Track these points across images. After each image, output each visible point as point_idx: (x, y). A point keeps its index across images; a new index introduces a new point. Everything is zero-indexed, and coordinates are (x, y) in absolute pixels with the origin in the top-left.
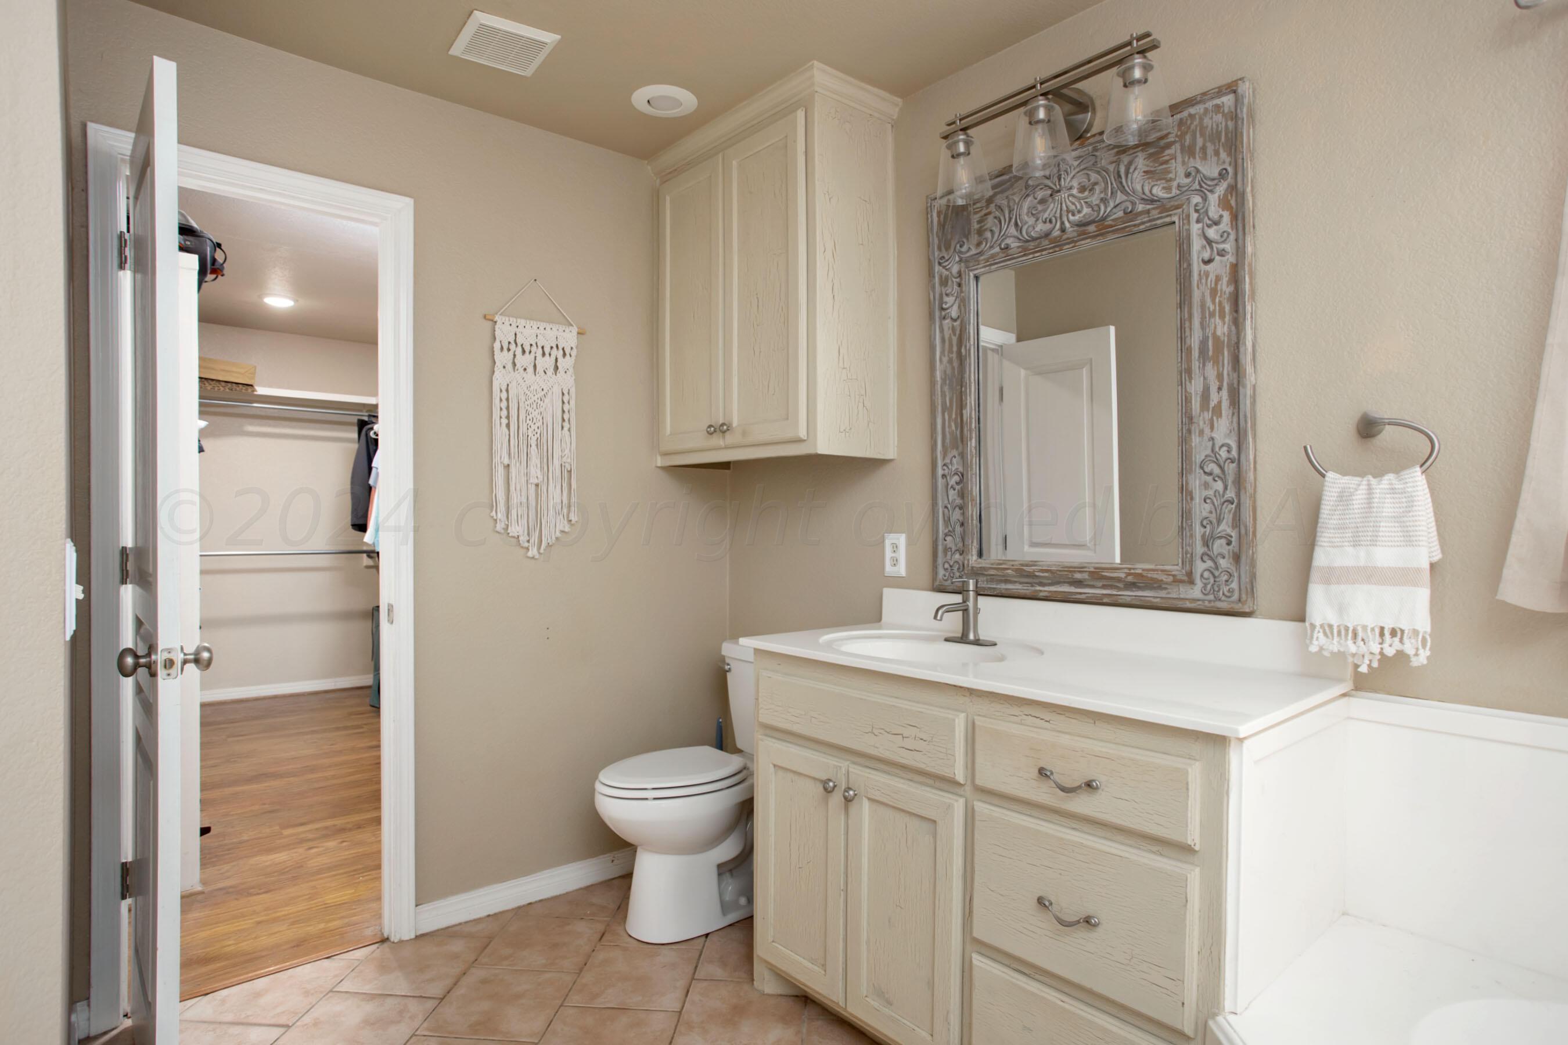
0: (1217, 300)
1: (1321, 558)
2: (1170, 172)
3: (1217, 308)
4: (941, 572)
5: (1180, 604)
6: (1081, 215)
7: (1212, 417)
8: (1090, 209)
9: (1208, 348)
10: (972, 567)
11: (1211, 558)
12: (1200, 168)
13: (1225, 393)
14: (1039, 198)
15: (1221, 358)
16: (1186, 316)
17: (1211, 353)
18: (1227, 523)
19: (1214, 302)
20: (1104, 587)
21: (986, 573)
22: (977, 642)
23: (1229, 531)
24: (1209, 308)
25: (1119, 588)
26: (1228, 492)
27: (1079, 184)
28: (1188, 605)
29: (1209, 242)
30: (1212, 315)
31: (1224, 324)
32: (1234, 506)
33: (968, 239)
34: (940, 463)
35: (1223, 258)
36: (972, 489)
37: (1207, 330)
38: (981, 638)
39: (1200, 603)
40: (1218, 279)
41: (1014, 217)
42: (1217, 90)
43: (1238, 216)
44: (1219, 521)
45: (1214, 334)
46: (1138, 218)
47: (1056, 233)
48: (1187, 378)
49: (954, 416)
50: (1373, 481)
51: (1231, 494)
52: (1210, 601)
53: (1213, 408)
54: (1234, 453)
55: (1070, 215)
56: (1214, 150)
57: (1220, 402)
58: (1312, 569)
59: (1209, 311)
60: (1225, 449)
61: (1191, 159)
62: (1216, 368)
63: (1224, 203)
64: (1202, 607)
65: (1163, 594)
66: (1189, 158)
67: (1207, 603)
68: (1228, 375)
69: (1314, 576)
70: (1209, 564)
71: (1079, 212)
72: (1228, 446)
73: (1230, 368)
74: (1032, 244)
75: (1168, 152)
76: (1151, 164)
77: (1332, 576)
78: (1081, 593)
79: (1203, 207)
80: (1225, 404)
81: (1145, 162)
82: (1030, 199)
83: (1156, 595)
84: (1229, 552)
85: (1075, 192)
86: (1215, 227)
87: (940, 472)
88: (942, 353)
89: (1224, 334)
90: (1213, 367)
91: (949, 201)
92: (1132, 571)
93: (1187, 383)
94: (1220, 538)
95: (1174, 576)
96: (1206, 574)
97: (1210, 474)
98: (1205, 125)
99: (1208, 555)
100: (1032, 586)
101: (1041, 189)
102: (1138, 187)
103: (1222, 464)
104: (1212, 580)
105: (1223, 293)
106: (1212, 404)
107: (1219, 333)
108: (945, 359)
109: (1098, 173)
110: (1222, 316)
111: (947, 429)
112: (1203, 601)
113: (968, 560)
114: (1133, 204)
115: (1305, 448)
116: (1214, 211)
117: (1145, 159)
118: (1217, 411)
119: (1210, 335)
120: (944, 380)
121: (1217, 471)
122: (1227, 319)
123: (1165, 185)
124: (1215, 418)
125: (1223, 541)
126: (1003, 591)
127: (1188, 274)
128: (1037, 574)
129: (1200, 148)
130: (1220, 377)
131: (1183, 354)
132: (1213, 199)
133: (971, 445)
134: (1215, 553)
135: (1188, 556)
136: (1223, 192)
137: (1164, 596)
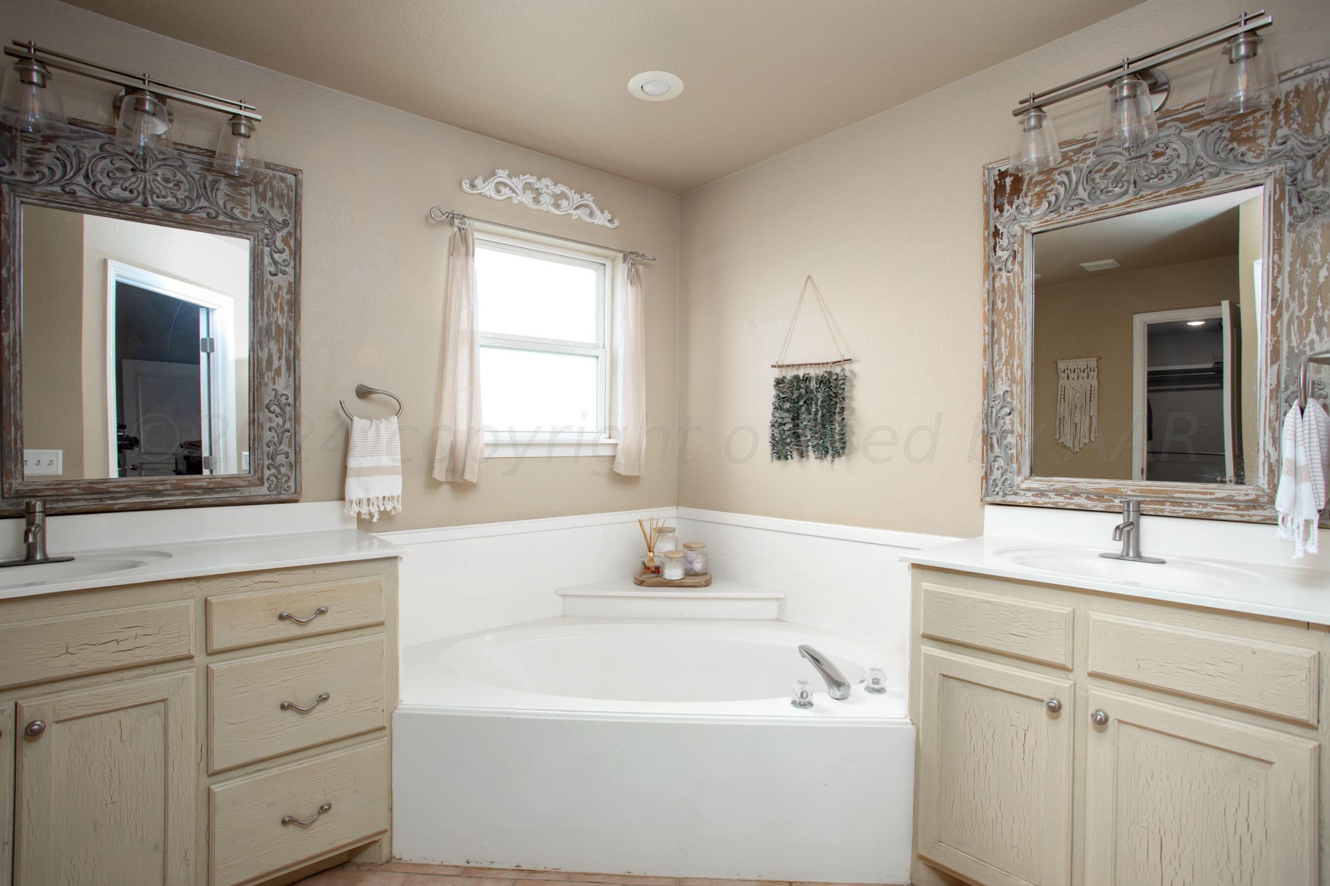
0: (279, 301)
1: (353, 463)
2: (246, 204)
3: (279, 306)
5: (253, 500)
6: (165, 200)
7: (274, 376)
8: (175, 200)
9: (272, 330)
10: (17, 491)
11: (275, 467)
12: (270, 211)
13: (283, 362)
14: (116, 165)
15: (281, 338)
16: (259, 306)
17: (273, 334)
18: (285, 445)
19: (276, 302)
20: (183, 494)
21: (39, 495)
22: (46, 560)
23: (286, 449)
24: (273, 305)
25: (197, 494)
26: (286, 425)
27: (163, 174)
28: (260, 499)
29: (275, 262)
30: (275, 310)
31: (284, 318)
32: (289, 434)
33: (11, 162)
35: (283, 276)
36: (15, 412)
37: (272, 319)
38: (50, 556)
39: (269, 497)
40: (280, 288)
41: (84, 169)
42: (284, 168)
43: (296, 254)
44: (281, 443)
45: (276, 322)
46: (223, 226)
47: (137, 204)
48: (259, 347)
50: (378, 422)
51: (287, 426)
52: (276, 495)
53: (275, 370)
54: (291, 400)
55: (154, 196)
56: (280, 205)
57: (280, 367)
58: (348, 470)
59: (273, 307)
60: (284, 397)
61: (263, 203)
62: (277, 345)
63: (285, 241)
64: (270, 500)
65: (237, 494)
66: (261, 201)
67: (273, 497)
68: (286, 350)
69: (349, 472)
70: (273, 471)
71: (164, 197)
72: (286, 395)
73: (287, 346)
74: (110, 203)
75: (244, 188)
76: (231, 191)
77: (361, 472)
78: (162, 501)
79: (272, 238)
80: (284, 369)
81: (226, 187)
82: (108, 161)
83: (232, 495)
84: (286, 462)
85: (159, 179)
86: (279, 254)
89: (283, 324)
90: (275, 343)
92: (213, 480)
93: (259, 351)
94: (281, 454)
95: (249, 481)
96: (272, 478)
97: (273, 412)
98: (274, 185)
99: (273, 465)
100: (102, 501)
101: (121, 159)
102: (221, 203)
103: (283, 407)
104: (275, 481)
105: (283, 298)
106: (274, 367)
107: (280, 322)
110: (282, 312)
112: (270, 495)
113: (11, 484)
114: (218, 214)
115: (341, 402)
116: (280, 245)
117: (226, 185)
118: (278, 372)
119: (273, 322)
121: (278, 410)
122: (286, 315)
123: (242, 210)
124: (276, 377)
125: (283, 456)
126: (65, 509)
127: (261, 278)
128: (112, 490)
129: (270, 199)
130: (280, 351)
131: (256, 331)
132: (279, 235)
133: (14, 369)
134: (278, 464)
135: (260, 467)
136: (284, 234)
137: (239, 495)
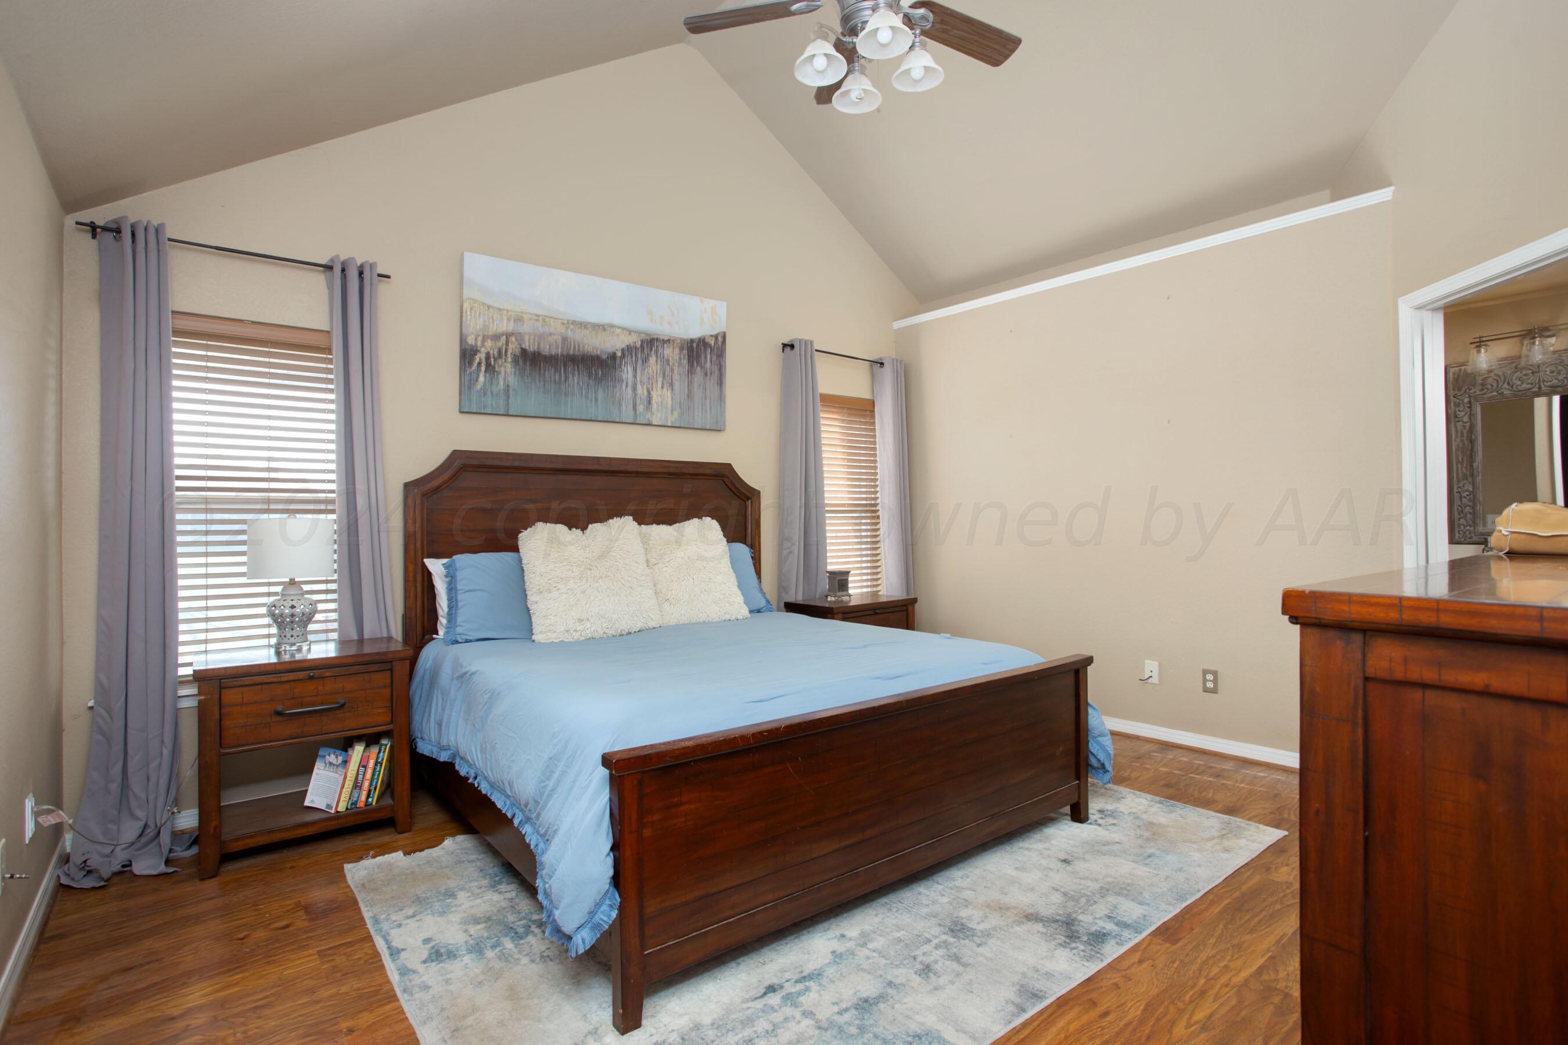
4: (1457, 535)
34: (1455, 487)
47: (1535, 389)
49: (1465, 465)
87: (1455, 490)
88: (1457, 436)
91: (1460, 370)
108: (1458, 440)
109: (1563, 366)
111: (1460, 471)
120: (1457, 450)
